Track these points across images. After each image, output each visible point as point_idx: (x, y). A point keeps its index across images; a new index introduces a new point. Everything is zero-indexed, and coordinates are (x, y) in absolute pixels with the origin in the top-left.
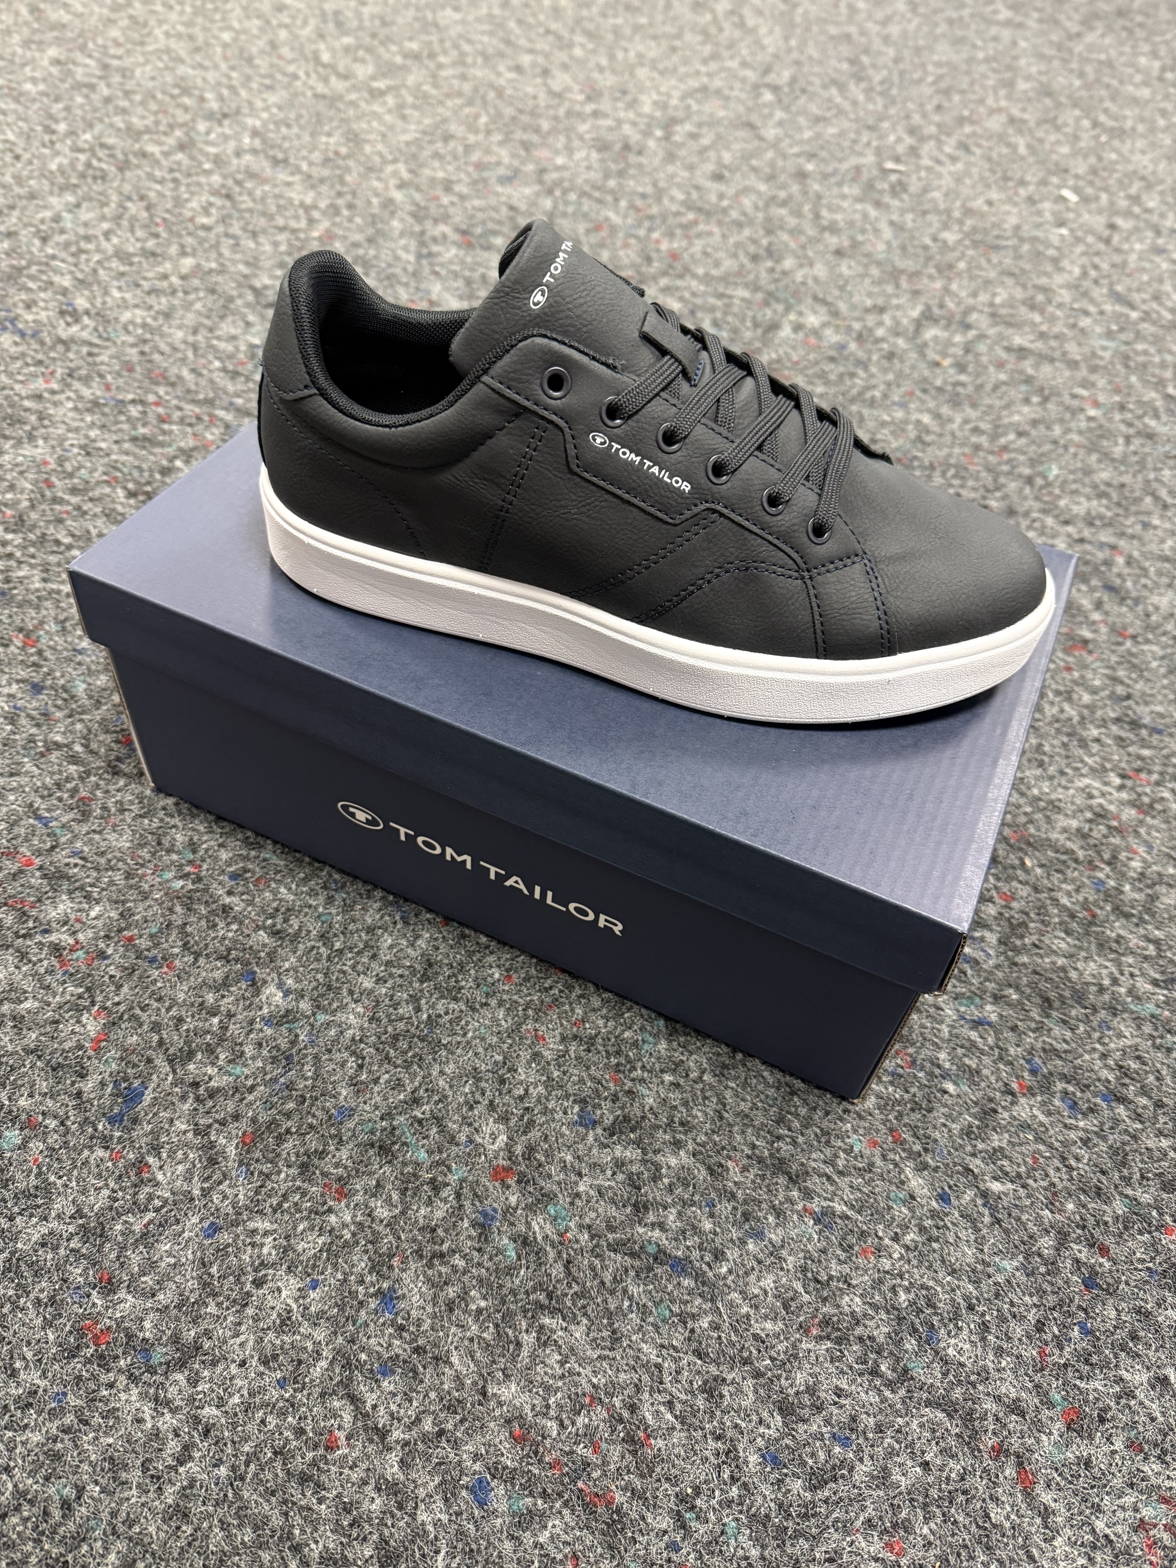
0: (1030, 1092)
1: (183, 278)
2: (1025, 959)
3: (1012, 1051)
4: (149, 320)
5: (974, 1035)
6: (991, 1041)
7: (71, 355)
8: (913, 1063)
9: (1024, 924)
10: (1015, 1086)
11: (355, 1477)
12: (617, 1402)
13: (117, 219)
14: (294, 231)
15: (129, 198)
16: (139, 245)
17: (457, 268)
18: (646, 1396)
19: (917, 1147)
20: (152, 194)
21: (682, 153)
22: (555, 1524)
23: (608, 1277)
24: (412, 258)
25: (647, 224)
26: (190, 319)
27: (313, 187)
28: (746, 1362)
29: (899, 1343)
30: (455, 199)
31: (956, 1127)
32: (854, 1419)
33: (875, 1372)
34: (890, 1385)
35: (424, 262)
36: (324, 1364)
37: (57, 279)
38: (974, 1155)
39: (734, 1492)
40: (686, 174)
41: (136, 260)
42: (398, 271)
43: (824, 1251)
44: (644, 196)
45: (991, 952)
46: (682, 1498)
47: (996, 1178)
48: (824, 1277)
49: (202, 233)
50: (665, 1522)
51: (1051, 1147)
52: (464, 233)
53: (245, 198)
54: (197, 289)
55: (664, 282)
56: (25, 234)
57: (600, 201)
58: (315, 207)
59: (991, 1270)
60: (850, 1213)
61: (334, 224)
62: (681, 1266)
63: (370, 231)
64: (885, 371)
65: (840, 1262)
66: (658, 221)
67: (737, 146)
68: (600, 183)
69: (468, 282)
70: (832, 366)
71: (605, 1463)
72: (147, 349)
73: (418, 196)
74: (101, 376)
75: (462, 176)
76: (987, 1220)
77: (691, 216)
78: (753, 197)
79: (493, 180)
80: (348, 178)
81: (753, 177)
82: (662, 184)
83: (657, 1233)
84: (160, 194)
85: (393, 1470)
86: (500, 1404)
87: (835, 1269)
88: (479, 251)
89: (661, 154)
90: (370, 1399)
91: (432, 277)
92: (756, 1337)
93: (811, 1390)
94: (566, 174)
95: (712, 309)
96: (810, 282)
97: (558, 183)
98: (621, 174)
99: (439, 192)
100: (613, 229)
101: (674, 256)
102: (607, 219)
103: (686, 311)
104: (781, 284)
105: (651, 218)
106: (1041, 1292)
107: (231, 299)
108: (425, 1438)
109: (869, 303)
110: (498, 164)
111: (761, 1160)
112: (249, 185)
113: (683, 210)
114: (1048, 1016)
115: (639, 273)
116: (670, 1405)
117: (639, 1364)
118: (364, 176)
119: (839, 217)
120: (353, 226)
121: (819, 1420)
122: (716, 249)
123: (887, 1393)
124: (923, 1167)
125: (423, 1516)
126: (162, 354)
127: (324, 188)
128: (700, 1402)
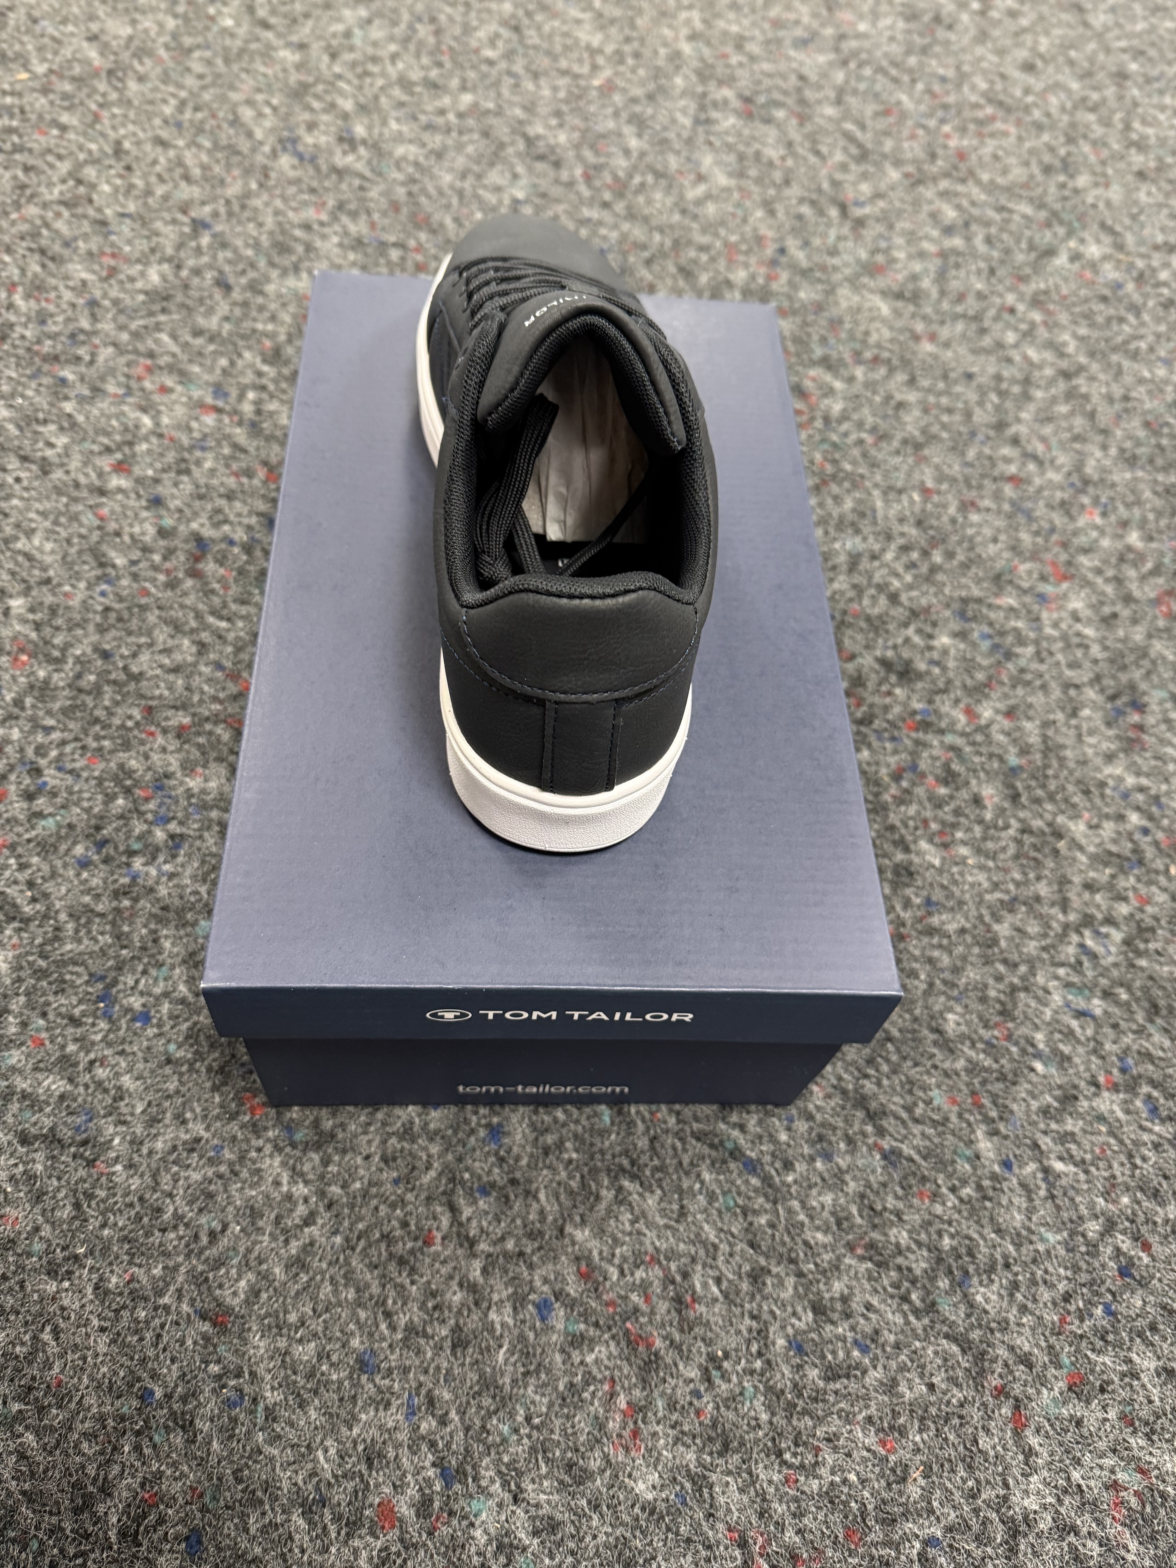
0: (1115, 1088)
1: (460, 115)
2: (1143, 963)
3: (1108, 1046)
4: (421, 159)
5: (1074, 1024)
6: (1089, 1032)
7: (344, 186)
8: (1009, 1037)
9: (1153, 930)
10: (1101, 1079)
11: (443, 1271)
12: (673, 1266)
13: (406, 41)
14: (576, 77)
15: (420, 20)
16: (422, 74)
17: (730, 139)
18: (699, 1268)
19: (994, 1114)
20: (442, 18)
21: (996, 33)
22: (601, 1352)
23: (686, 1161)
24: (687, 122)
25: (940, 114)
26: (460, 162)
27: (602, 28)
28: (792, 1261)
29: (933, 1279)
30: (744, 59)
31: (1035, 1105)
32: (877, 1332)
33: (905, 1299)
34: (916, 1312)
35: (700, 129)
36: (432, 1174)
37: (340, 101)
38: (1045, 1133)
39: (758, 1364)
40: (995, 59)
41: (418, 89)
42: (671, 135)
43: (884, 1185)
44: (943, 80)
45: (1113, 949)
46: (712, 1358)
47: (1061, 1158)
48: (879, 1207)
49: (484, 68)
50: (693, 1373)
51: (1121, 1142)
52: (747, 100)
53: (532, 32)
54: (471, 131)
55: (944, 184)
56: (316, 47)
57: (895, 81)
58: (600, 51)
59: (1034, 1238)
60: (916, 1157)
61: (617, 74)
62: (752, 1166)
63: (652, 86)
64: (1158, 320)
65: (897, 1197)
66: (953, 111)
67: (1057, 32)
68: (899, 59)
69: (741, 157)
70: (1102, 307)
71: (653, 1312)
72: (415, 188)
73: (706, 52)
74: (369, 213)
75: (757, 33)
76: (1043, 1193)
77: (989, 110)
78: (1063, 96)
79: (788, 42)
80: (639, 22)
81: (1067, 70)
82: (966, 68)
83: (736, 1133)
84: (451, 19)
85: (476, 1274)
86: (573, 1243)
87: (891, 1202)
88: (758, 124)
89: (973, 32)
90: (467, 1212)
91: (705, 148)
92: (806, 1243)
93: (845, 1299)
94: (866, 44)
95: (988, 224)
96: (1101, 205)
97: (855, 54)
98: (924, 50)
99: (729, 49)
100: (903, 116)
101: (961, 155)
102: (899, 103)
103: (960, 222)
104: (1069, 204)
105: (945, 107)
106: (1076, 1269)
107: (502, 146)
108: (506, 1255)
109: (1160, 239)
110: (797, 22)
111: (844, 1092)
112: (539, 18)
113: (982, 101)
114: (1152, 1021)
115: (920, 170)
116: (718, 1281)
117: (699, 1239)
118: (656, 21)
119: (1150, 131)
120: (635, 78)
121: (846, 1325)
122: (1008, 153)
123: (912, 1318)
124: (994, 1133)
125: (493, 1316)
126: (429, 197)
127: (613, 31)
128: (745, 1286)
